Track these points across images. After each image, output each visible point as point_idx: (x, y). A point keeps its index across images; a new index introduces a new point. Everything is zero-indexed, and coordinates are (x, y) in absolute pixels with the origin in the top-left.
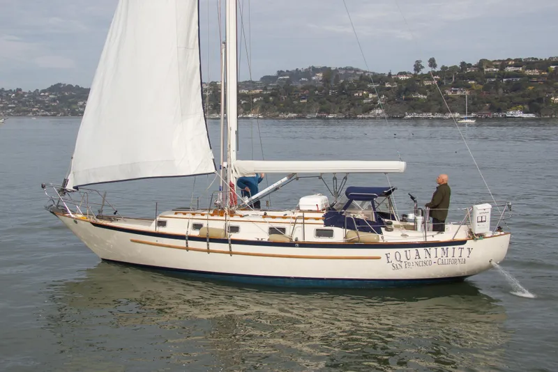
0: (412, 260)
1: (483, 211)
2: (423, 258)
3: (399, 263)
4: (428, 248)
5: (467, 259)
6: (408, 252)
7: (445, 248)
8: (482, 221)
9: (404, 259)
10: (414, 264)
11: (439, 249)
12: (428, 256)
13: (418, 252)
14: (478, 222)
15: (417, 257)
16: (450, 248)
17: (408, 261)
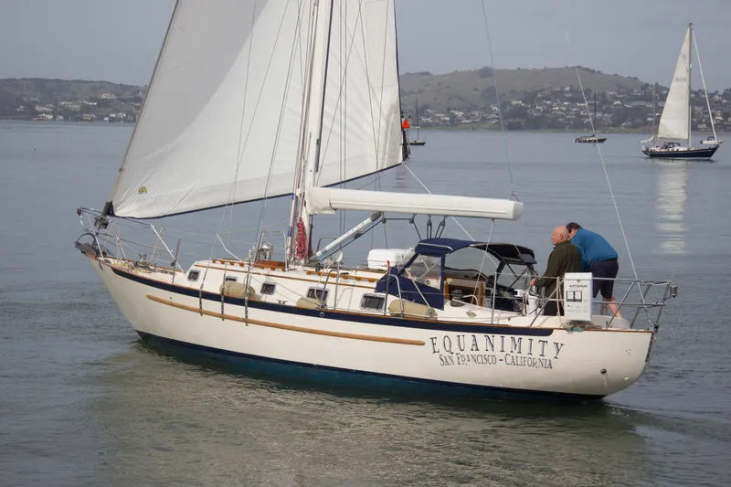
0: (467, 352)
1: (576, 283)
2: (482, 351)
3: (449, 354)
4: (490, 335)
5: (553, 361)
6: (461, 337)
7: (517, 337)
8: (574, 300)
9: (455, 348)
10: (471, 358)
11: (508, 338)
12: (489, 348)
13: (475, 340)
14: (568, 300)
15: (474, 348)
16: (525, 339)
17: (462, 353)
